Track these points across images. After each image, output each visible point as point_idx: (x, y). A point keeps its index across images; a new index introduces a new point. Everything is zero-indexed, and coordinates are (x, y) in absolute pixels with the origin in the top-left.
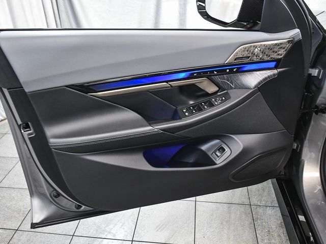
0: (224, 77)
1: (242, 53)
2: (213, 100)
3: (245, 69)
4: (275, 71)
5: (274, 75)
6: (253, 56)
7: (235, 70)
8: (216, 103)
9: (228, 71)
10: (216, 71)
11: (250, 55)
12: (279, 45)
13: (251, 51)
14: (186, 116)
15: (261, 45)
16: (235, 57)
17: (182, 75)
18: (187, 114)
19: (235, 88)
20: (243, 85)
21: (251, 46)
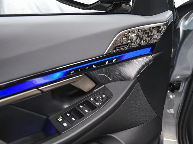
0: (102, 71)
1: (121, 40)
2: (92, 99)
3: (124, 58)
4: (150, 57)
5: (150, 61)
6: (131, 43)
7: (114, 61)
8: (98, 104)
9: (107, 62)
10: (94, 64)
11: (129, 42)
12: (156, 29)
13: (130, 38)
14: (65, 129)
15: (139, 30)
16: (115, 46)
17: (58, 75)
18: (65, 124)
19: (112, 81)
20: (122, 76)
21: (129, 32)
